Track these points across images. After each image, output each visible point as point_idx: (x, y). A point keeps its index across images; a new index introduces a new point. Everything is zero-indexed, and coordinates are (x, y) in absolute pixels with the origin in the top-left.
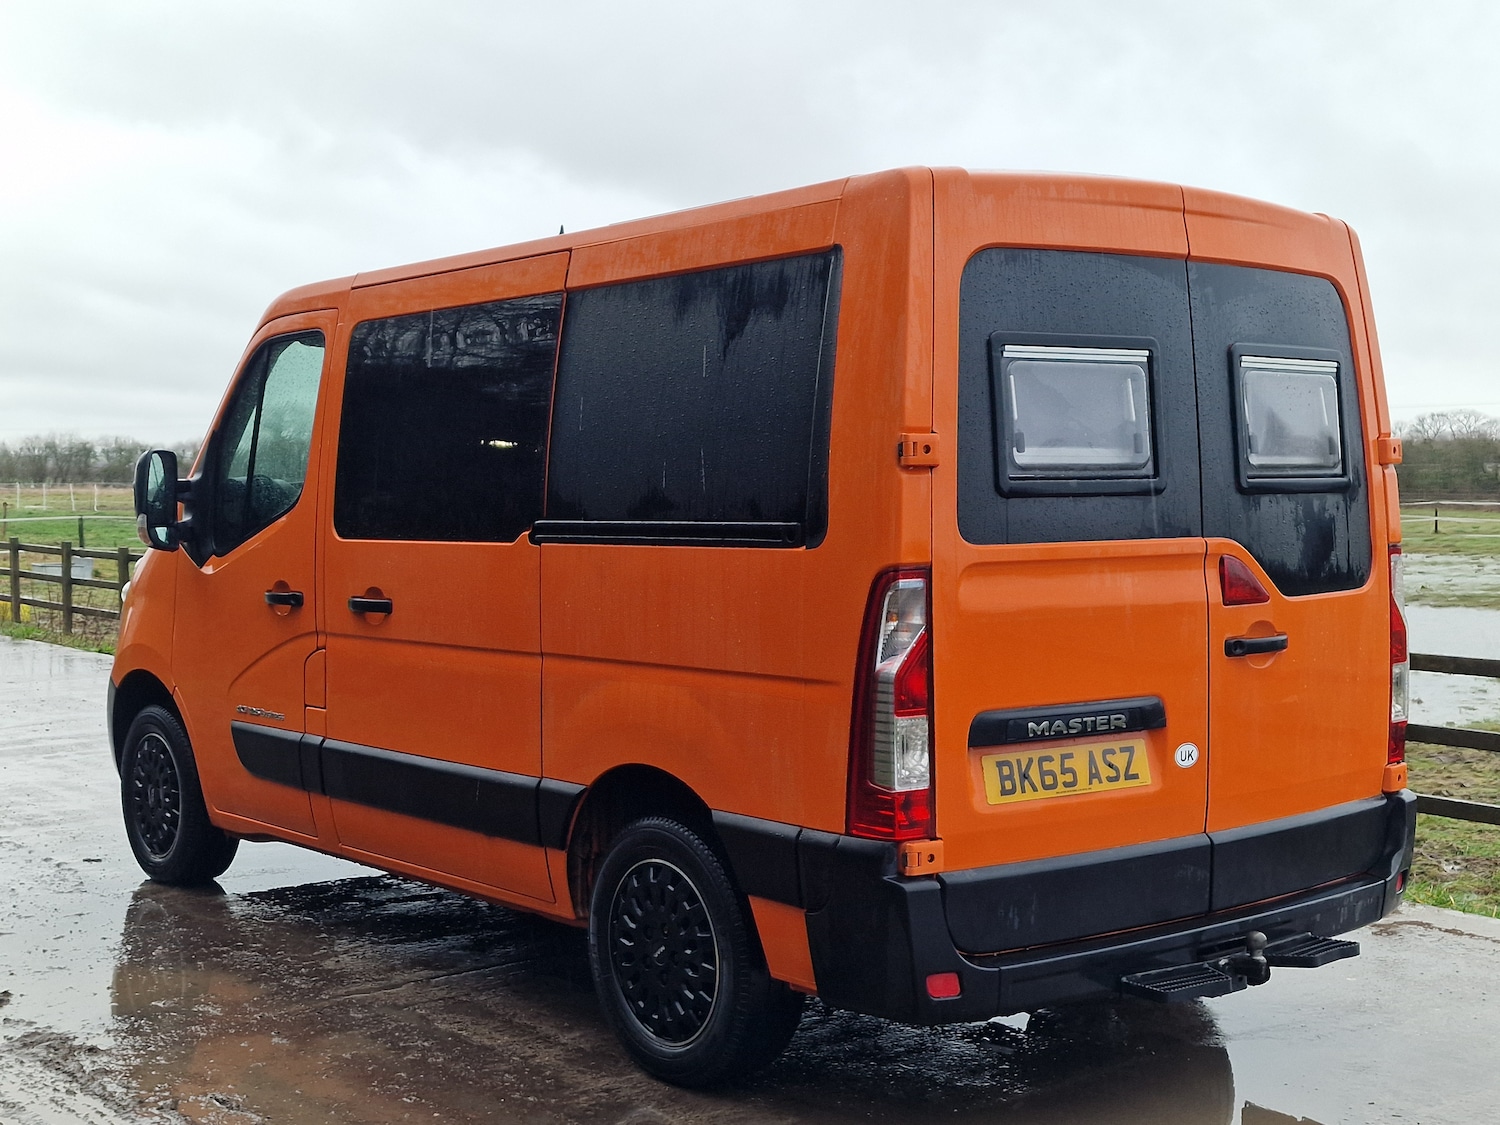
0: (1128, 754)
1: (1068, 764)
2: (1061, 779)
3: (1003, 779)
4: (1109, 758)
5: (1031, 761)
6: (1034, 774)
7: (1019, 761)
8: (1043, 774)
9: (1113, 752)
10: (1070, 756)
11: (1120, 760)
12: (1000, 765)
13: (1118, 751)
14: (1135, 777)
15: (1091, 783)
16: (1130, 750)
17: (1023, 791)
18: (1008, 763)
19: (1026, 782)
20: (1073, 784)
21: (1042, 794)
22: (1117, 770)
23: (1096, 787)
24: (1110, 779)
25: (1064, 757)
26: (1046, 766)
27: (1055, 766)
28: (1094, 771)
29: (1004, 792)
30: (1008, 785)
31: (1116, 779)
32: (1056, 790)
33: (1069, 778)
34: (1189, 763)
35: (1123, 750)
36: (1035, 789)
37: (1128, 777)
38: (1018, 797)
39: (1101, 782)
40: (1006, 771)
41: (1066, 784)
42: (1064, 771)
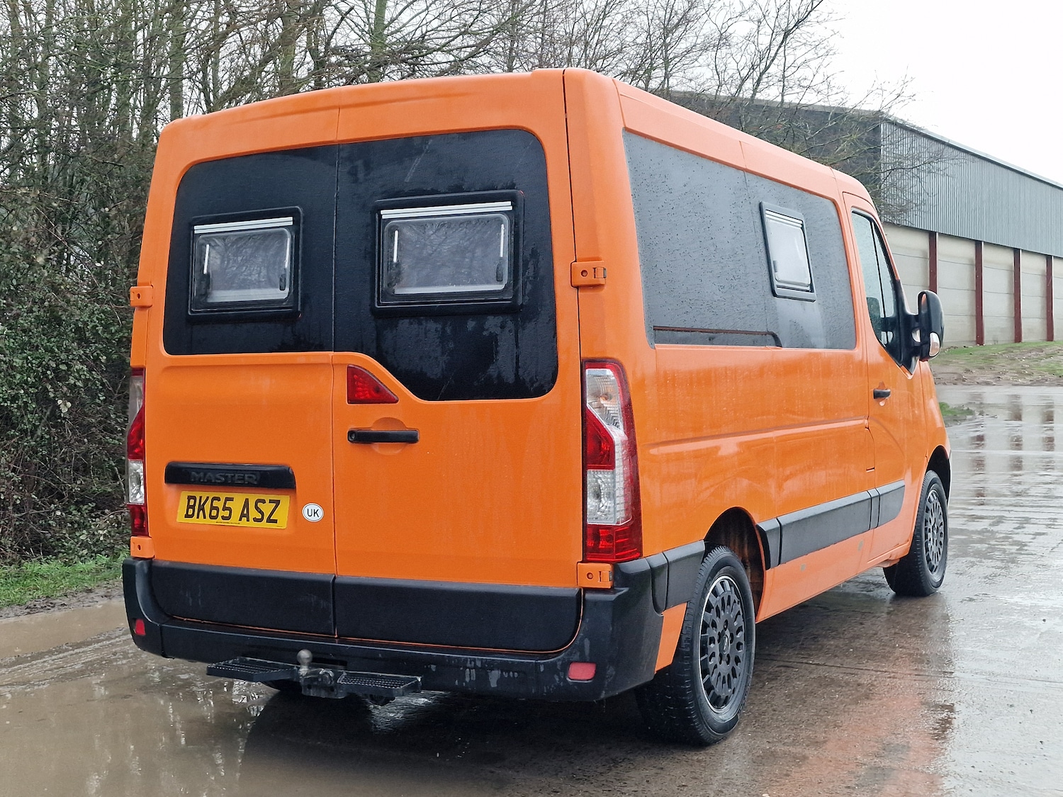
0: (275, 504)
1: (228, 504)
2: (222, 513)
3: (189, 507)
4: (260, 505)
5: (208, 498)
6: (207, 507)
7: (201, 497)
8: (212, 508)
9: (264, 502)
10: (231, 499)
11: (267, 509)
12: (190, 498)
13: (267, 501)
14: (275, 521)
15: (240, 520)
16: (278, 502)
17: (198, 517)
18: (194, 498)
19: (201, 512)
20: (228, 518)
21: (208, 521)
22: (262, 514)
23: (244, 522)
24: (255, 520)
25: (227, 499)
26: (216, 503)
27: (220, 504)
28: (245, 512)
29: (187, 516)
30: (191, 512)
31: (260, 520)
32: (216, 520)
33: (226, 513)
34: (314, 519)
35: (271, 501)
36: (205, 517)
37: (269, 520)
38: (194, 520)
39: (248, 520)
40: (192, 502)
41: (223, 518)
42: (225, 509)
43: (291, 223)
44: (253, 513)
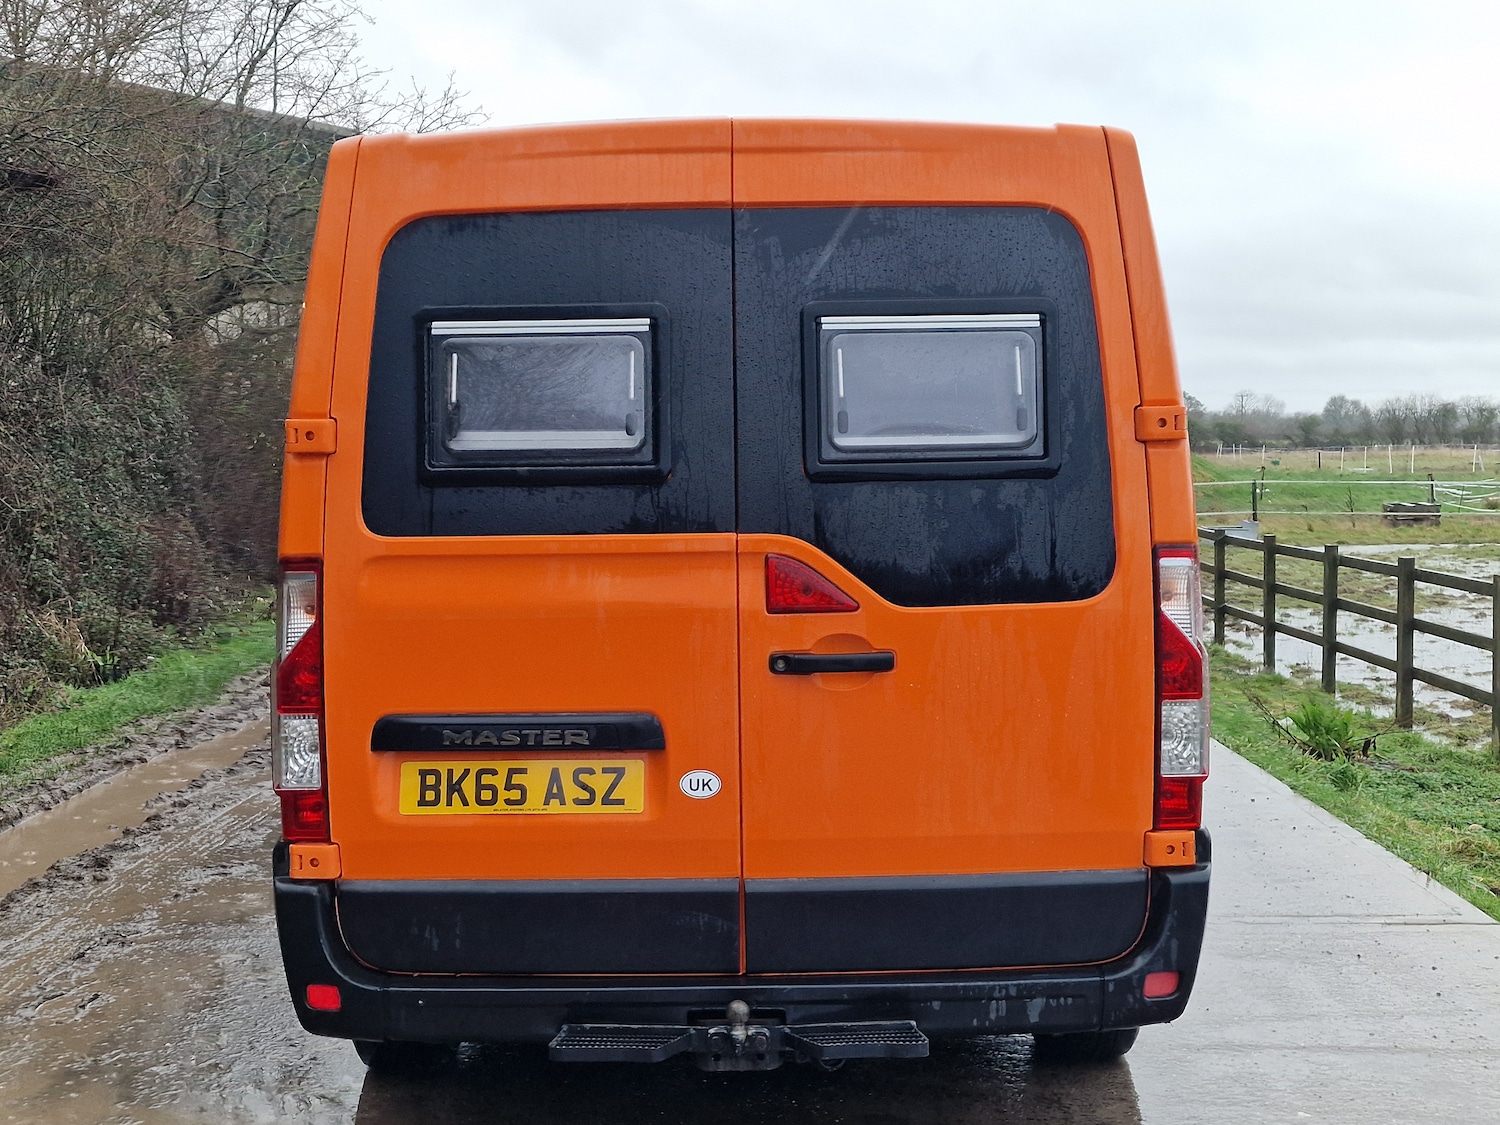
0: (615, 775)
1: (516, 779)
2: (503, 795)
3: (424, 788)
4: (583, 777)
5: (467, 772)
6: (469, 787)
7: (450, 772)
8: (480, 787)
9: (591, 772)
10: (523, 771)
11: (600, 783)
12: (423, 774)
13: (598, 771)
14: (621, 802)
15: (546, 803)
16: (620, 771)
17: (449, 803)
18: (436, 773)
19: (456, 795)
20: (521, 801)
21: (474, 808)
22: (592, 793)
23: (555, 807)
24: (578, 802)
25: (512, 772)
26: (486, 779)
27: (499, 781)
28: (555, 790)
29: (422, 802)
30: (430, 796)
31: (590, 801)
32: (494, 807)
33: (515, 795)
34: (705, 793)
35: (605, 771)
36: (465, 803)
37: (606, 801)
38: (442, 809)
39: (563, 803)
40: (431, 780)
41: (508, 802)
42: (509, 787)
43: (647, 328)
44: (571, 791)
